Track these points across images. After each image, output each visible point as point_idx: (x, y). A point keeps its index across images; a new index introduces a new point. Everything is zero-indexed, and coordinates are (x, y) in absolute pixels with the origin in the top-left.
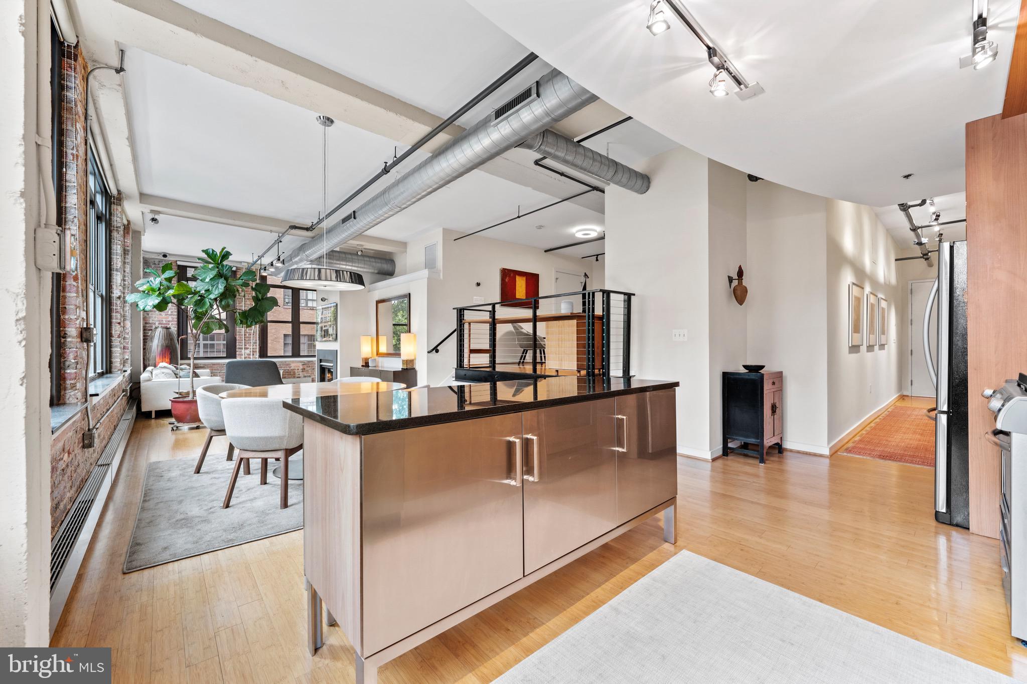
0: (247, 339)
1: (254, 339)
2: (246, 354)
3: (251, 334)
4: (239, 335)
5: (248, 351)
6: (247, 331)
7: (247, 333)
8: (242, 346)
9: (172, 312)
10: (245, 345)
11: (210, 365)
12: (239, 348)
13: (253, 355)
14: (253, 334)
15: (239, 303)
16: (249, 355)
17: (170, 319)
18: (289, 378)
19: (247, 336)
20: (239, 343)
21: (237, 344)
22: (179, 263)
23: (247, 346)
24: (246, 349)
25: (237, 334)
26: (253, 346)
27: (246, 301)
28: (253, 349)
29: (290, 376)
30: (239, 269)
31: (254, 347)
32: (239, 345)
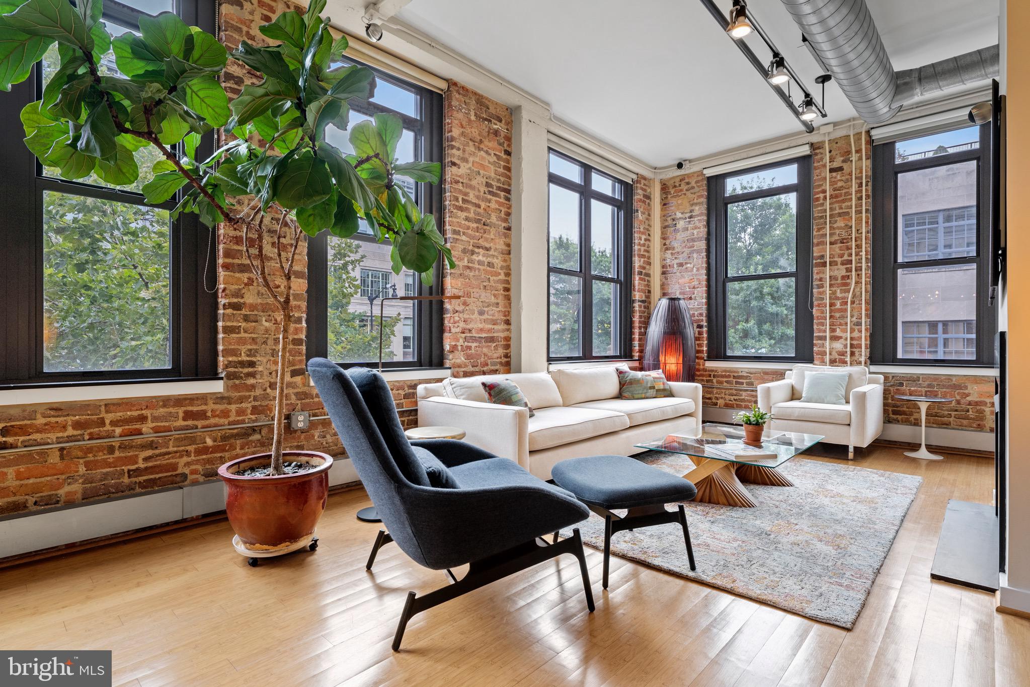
0: (837, 315)
1: (856, 314)
2: (834, 353)
3: (846, 303)
4: (819, 305)
5: (838, 345)
6: (839, 294)
7: (837, 298)
8: (825, 331)
9: (698, 270)
10: (833, 330)
11: (760, 373)
12: (820, 338)
13: (852, 354)
14: (853, 303)
15: (819, 230)
16: (843, 354)
17: (696, 283)
18: (961, 428)
19: (838, 306)
20: (818, 324)
21: (815, 327)
22: (709, 173)
23: (838, 333)
24: (834, 338)
25: (815, 303)
26: (852, 331)
27: (836, 221)
28: (852, 339)
29: (965, 422)
30: (819, 148)
31: (856, 334)
32: (820, 331)
